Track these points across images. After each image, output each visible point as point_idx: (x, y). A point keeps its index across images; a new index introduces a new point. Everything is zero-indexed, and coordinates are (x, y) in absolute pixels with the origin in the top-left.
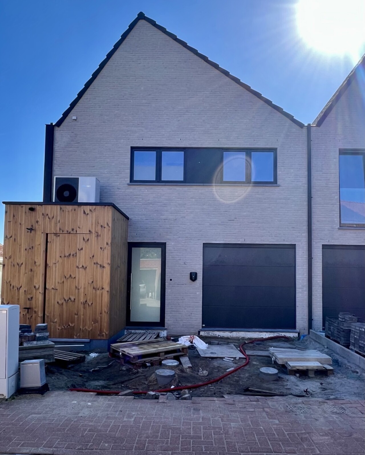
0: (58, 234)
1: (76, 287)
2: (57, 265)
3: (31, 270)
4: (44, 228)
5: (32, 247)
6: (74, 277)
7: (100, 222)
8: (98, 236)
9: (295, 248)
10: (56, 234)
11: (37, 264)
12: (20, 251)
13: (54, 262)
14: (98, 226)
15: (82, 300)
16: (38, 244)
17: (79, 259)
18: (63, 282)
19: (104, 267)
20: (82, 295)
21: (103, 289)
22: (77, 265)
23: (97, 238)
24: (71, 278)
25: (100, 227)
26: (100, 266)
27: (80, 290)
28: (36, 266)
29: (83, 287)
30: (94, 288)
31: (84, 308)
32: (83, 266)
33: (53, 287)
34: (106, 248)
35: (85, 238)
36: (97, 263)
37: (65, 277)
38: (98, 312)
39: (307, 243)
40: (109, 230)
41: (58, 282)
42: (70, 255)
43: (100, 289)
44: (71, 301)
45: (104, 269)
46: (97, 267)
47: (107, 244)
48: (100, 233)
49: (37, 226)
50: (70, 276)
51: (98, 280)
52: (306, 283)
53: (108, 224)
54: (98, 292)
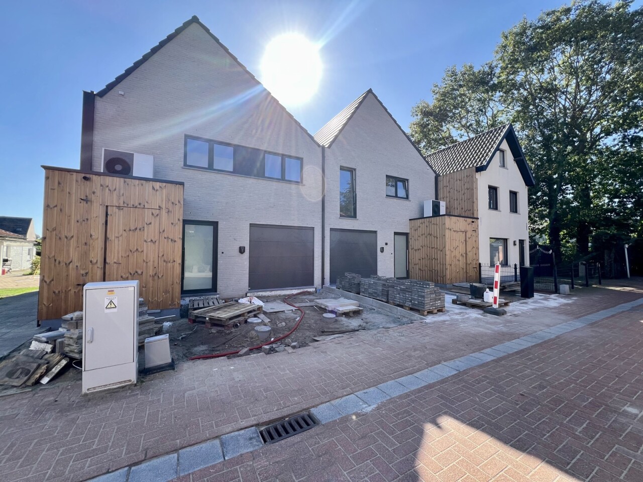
0: (122, 208)
1: (144, 261)
2: (121, 238)
3: (86, 244)
4: (102, 200)
5: (87, 219)
6: (141, 251)
7: (170, 199)
8: (168, 212)
9: (314, 230)
10: (119, 207)
11: (93, 237)
12: (69, 223)
13: (116, 235)
14: (168, 202)
15: (151, 273)
16: (95, 216)
17: (148, 233)
18: (128, 256)
19: (175, 241)
20: (151, 268)
21: (174, 261)
22: (145, 239)
23: (168, 214)
24: (138, 251)
25: (170, 204)
26: (172, 240)
27: (149, 264)
28: (92, 239)
29: (152, 260)
30: (164, 261)
31: (153, 280)
32: (152, 240)
33: (115, 261)
34: (177, 223)
35: (154, 213)
36: (168, 238)
37: (131, 251)
38: (170, 282)
39: (321, 227)
40: (181, 207)
41: (122, 256)
42: (136, 229)
43: (171, 262)
44: (138, 274)
45: (176, 243)
46: (168, 240)
47: (179, 220)
48: (170, 209)
49: (93, 197)
50: (137, 250)
51: (169, 253)
52: (320, 254)
53: (179, 202)
54: (169, 264)
